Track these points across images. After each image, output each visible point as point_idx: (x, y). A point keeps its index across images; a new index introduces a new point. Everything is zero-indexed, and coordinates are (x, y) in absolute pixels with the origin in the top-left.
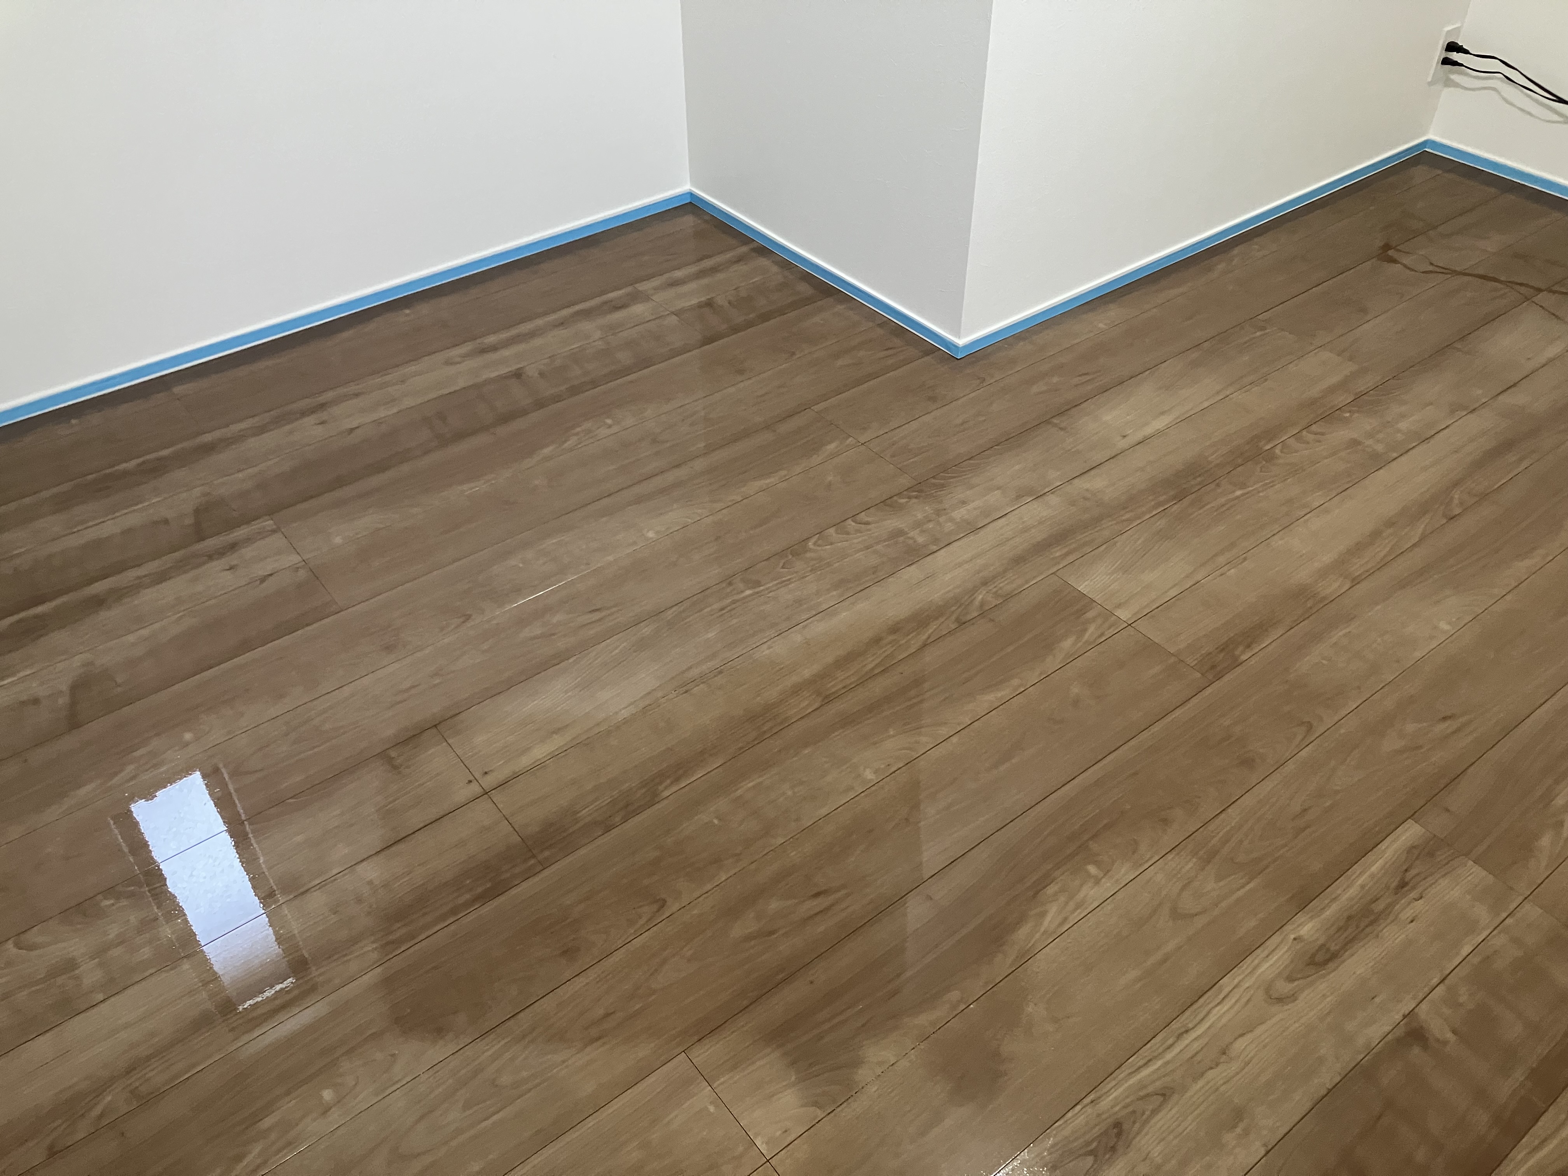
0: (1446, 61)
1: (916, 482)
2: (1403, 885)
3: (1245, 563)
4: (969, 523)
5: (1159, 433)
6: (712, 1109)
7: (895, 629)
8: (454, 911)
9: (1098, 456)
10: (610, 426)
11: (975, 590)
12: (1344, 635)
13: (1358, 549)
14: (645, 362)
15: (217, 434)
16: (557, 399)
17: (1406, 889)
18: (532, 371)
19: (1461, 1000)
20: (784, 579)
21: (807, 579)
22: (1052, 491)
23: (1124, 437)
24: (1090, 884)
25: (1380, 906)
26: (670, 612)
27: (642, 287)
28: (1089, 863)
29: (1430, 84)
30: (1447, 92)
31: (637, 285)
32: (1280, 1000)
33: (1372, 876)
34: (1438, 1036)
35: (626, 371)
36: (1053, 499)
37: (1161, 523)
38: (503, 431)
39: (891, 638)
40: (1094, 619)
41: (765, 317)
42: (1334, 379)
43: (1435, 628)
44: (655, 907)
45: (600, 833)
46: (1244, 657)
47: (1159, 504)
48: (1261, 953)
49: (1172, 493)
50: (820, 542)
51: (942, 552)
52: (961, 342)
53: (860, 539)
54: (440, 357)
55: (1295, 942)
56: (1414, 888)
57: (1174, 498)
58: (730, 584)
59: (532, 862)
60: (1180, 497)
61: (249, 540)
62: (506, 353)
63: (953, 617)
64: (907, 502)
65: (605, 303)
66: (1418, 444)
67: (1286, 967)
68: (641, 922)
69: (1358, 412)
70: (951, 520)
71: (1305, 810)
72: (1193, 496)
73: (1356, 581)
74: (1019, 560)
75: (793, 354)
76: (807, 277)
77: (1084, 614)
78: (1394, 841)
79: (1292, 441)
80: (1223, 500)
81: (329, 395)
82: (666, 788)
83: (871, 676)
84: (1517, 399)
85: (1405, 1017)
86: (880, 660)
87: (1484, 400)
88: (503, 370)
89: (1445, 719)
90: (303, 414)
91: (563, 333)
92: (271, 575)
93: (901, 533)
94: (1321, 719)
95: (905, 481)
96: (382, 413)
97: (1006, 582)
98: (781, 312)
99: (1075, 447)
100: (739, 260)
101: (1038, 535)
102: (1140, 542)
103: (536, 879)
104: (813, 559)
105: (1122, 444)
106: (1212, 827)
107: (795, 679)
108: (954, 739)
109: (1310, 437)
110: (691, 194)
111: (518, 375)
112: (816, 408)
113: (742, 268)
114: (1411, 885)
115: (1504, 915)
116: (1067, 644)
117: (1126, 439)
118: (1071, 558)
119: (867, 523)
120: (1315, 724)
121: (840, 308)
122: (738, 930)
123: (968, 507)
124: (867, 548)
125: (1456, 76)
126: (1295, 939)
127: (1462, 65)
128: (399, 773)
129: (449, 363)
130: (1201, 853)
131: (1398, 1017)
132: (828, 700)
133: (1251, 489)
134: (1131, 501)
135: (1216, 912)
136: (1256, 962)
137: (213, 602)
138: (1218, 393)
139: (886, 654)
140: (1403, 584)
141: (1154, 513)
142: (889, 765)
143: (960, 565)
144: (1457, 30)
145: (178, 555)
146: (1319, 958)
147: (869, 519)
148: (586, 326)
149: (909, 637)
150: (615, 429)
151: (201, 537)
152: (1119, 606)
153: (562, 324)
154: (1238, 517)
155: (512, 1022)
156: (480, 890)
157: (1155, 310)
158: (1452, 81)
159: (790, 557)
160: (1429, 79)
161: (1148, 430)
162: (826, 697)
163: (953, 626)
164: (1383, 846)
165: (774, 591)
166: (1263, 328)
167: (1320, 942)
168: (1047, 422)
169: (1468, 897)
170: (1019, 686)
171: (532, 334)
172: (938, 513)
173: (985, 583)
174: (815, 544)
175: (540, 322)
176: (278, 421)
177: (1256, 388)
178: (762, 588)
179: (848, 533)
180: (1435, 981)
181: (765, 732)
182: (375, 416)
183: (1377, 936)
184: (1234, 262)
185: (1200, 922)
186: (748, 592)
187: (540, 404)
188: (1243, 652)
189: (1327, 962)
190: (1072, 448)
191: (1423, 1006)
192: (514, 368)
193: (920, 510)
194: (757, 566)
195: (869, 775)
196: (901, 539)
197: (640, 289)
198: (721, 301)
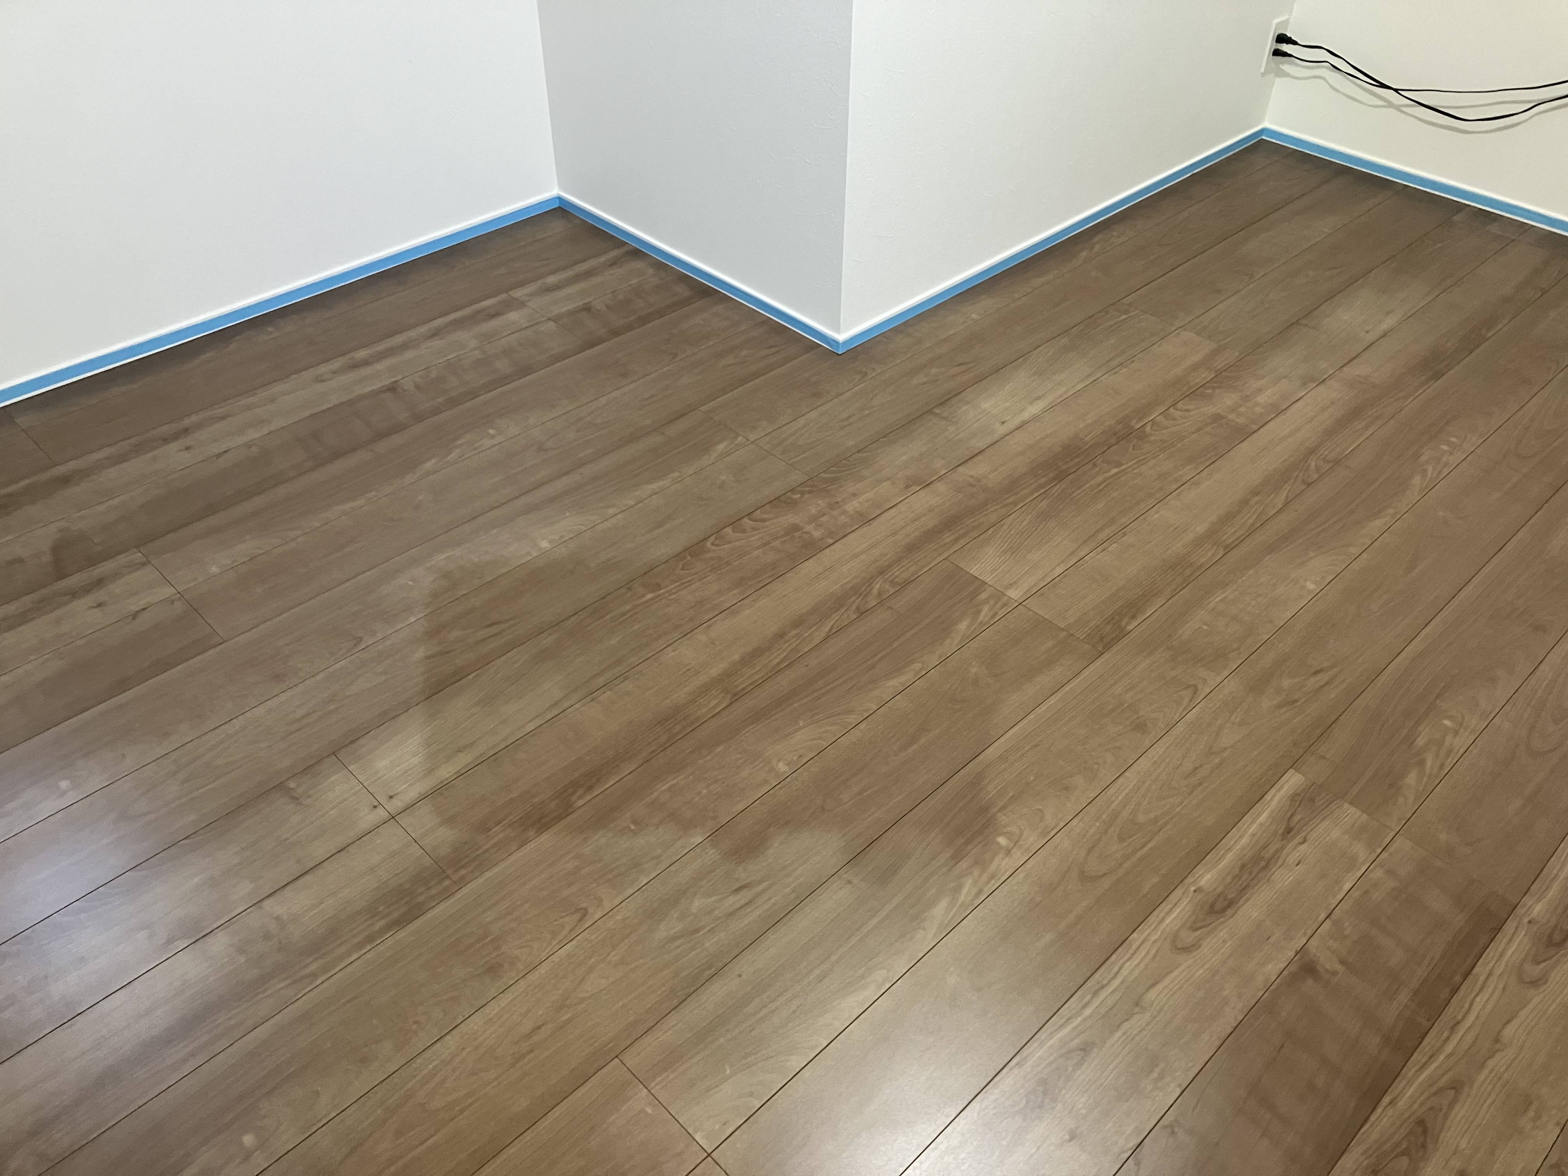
0: (1277, 53)
1: (807, 478)
2: (1289, 830)
3: (1124, 538)
4: (861, 515)
5: (1035, 418)
6: (649, 1110)
7: (798, 622)
8: (370, 939)
9: (979, 443)
10: (493, 437)
11: (871, 580)
12: (1221, 600)
13: (1228, 518)
14: (525, 370)
15: (72, 465)
16: (437, 411)
17: (1291, 834)
18: (408, 384)
19: (1347, 932)
20: (684, 581)
21: (708, 578)
22: (940, 479)
23: (1003, 423)
24: (1001, 855)
25: (1268, 854)
26: (570, 622)
27: (518, 293)
28: (999, 835)
29: (1263, 74)
30: (1278, 81)
31: (511, 293)
32: (1187, 950)
33: (1261, 825)
34: (1328, 967)
35: (505, 380)
36: (940, 487)
37: (1044, 504)
38: (382, 446)
39: (794, 632)
40: (986, 601)
41: (644, 320)
42: (1196, 358)
43: (1302, 587)
44: (577, 916)
45: (514, 848)
46: (1130, 628)
47: (1042, 486)
48: (1165, 907)
49: (1051, 475)
50: (717, 542)
51: (838, 544)
52: (841, 337)
53: (757, 537)
54: (307, 375)
55: (1196, 894)
56: (1298, 833)
57: (1054, 479)
58: (630, 589)
59: (447, 883)
60: (1061, 477)
61: (116, 575)
62: (379, 366)
63: (854, 607)
64: (800, 498)
65: (479, 312)
66: (1277, 415)
67: (1189, 917)
68: (564, 933)
69: (1219, 388)
70: (844, 513)
71: (1197, 768)
72: (1071, 477)
73: (1229, 549)
74: (912, 548)
75: (676, 355)
76: (684, 279)
77: (978, 595)
78: (1279, 790)
79: (1160, 418)
80: (1100, 479)
81: (194, 418)
82: (580, 798)
83: (778, 671)
84: (1358, 370)
85: (1297, 953)
86: (785, 654)
87: (1331, 372)
88: (377, 385)
89: (1316, 673)
90: (165, 440)
91: (437, 343)
92: (144, 609)
93: (795, 528)
94: (1205, 681)
95: (797, 477)
96: (253, 434)
97: (901, 570)
98: (660, 313)
99: (957, 435)
100: (613, 263)
101: (929, 522)
102: (1025, 523)
103: (452, 900)
104: (712, 559)
105: (1001, 430)
106: (1112, 790)
107: (703, 679)
108: (862, 726)
109: (1177, 414)
110: (560, 198)
111: (393, 388)
112: (704, 408)
113: (618, 271)
114: (1295, 830)
115: (1379, 851)
116: (963, 626)
117: (1006, 424)
118: (962, 542)
119: (764, 520)
120: (1200, 687)
121: (719, 308)
122: (663, 931)
123: (860, 499)
124: (765, 545)
125: (1286, 66)
126: (1195, 891)
127: (1291, 56)
128: (301, 804)
129: (319, 380)
130: (1104, 816)
131: (1291, 954)
132: (737, 697)
133: (1124, 467)
134: (1013, 485)
135: (1121, 872)
136: (1162, 915)
137: (81, 642)
138: (1089, 376)
139: (792, 647)
140: (1271, 548)
141: (1036, 495)
142: (800, 756)
143: (856, 556)
144: (1286, 23)
145: (36, 596)
146: (1218, 906)
147: (766, 516)
148: (462, 336)
149: (812, 630)
150: (499, 439)
151: (61, 574)
152: (1010, 586)
153: (435, 334)
154: (1115, 494)
155: (438, 1045)
156: (396, 915)
157: (1024, 298)
158: (1283, 70)
159: (689, 558)
160: (1263, 70)
161: (1026, 416)
162: (735, 695)
163: (854, 617)
164: (1268, 797)
165: (675, 593)
166: (1126, 312)
167: (1219, 890)
168: (930, 411)
169: (1346, 837)
170: (921, 669)
171: (405, 346)
172: (831, 507)
173: (881, 572)
174: (713, 544)
175: (412, 334)
176: (138, 449)
177: (1125, 370)
178: (663, 591)
179: (744, 531)
180: (1323, 916)
181: (676, 734)
182: (245, 439)
183: (1268, 880)
184: (1095, 250)
185: (1106, 883)
186: (649, 596)
187: (419, 418)
188: (1128, 623)
189: (1224, 910)
190: (955, 437)
191: (1314, 942)
192: (387, 382)
193: (815, 505)
194: (655, 569)
195: (782, 767)
196: (797, 534)
197: (514, 296)
198: (598, 305)
